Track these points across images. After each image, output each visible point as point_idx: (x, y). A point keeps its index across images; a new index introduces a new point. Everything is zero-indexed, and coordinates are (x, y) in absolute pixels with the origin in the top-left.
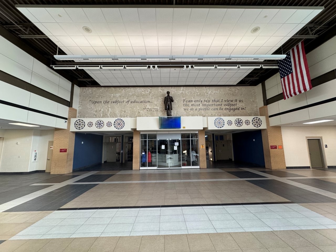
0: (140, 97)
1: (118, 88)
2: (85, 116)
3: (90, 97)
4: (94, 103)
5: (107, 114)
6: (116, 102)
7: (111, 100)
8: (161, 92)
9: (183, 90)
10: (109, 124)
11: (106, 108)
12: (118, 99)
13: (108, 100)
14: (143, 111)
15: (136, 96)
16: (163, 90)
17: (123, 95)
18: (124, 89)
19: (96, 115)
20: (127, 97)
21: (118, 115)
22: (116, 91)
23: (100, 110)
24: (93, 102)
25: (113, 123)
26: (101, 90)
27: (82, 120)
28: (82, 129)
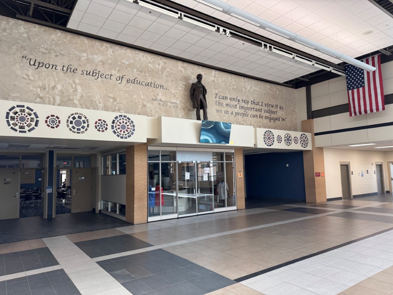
0: (145, 73)
1: (97, 41)
2: (9, 96)
3: (22, 46)
4: (34, 65)
5: (73, 100)
6: (93, 73)
7: (80, 65)
8: (181, 71)
9: (215, 77)
10: (101, 126)
11: (69, 83)
12: (98, 68)
13: (75, 65)
14: (151, 104)
15: (137, 69)
16: (185, 68)
17: (110, 62)
18: (111, 47)
19: (41, 98)
20: (118, 68)
21: (99, 104)
22: (93, 48)
23: (53, 85)
24: (32, 63)
25: (110, 124)
26: (53, 36)
27: (28, 108)
28: (29, 131)
